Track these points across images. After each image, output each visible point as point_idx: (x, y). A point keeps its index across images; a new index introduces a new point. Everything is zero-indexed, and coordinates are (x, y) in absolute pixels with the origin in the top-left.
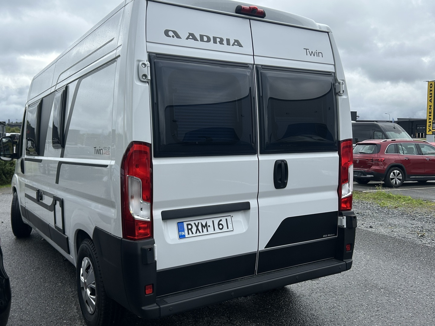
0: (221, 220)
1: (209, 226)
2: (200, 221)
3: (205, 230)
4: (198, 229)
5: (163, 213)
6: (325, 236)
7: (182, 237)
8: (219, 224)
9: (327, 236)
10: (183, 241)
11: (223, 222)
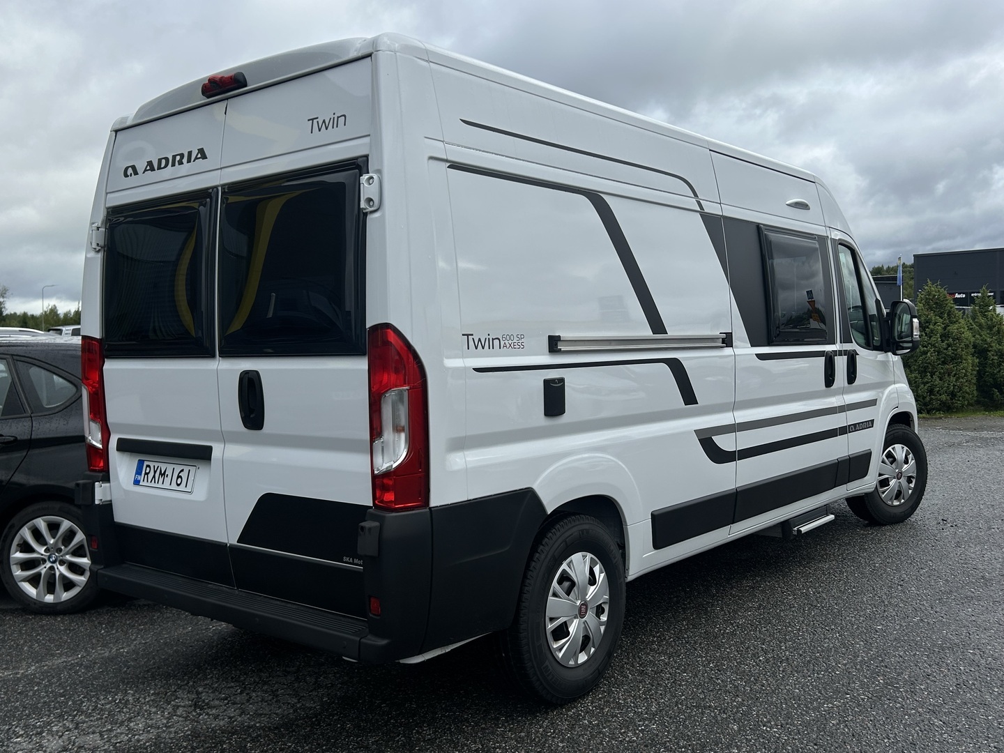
0: (182, 470)
1: (167, 476)
2: (160, 465)
3: (161, 480)
4: (154, 477)
5: (120, 441)
6: (348, 559)
7: (137, 482)
8: (179, 477)
9: (351, 560)
10: (137, 489)
11: (184, 475)
